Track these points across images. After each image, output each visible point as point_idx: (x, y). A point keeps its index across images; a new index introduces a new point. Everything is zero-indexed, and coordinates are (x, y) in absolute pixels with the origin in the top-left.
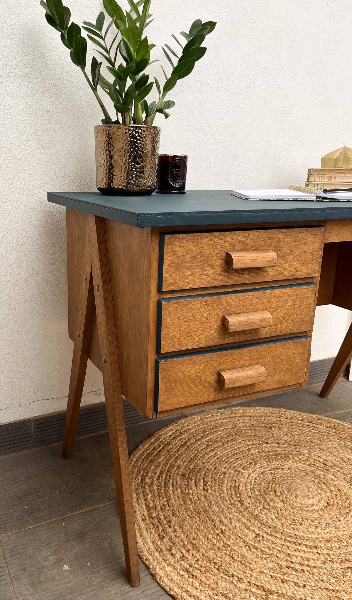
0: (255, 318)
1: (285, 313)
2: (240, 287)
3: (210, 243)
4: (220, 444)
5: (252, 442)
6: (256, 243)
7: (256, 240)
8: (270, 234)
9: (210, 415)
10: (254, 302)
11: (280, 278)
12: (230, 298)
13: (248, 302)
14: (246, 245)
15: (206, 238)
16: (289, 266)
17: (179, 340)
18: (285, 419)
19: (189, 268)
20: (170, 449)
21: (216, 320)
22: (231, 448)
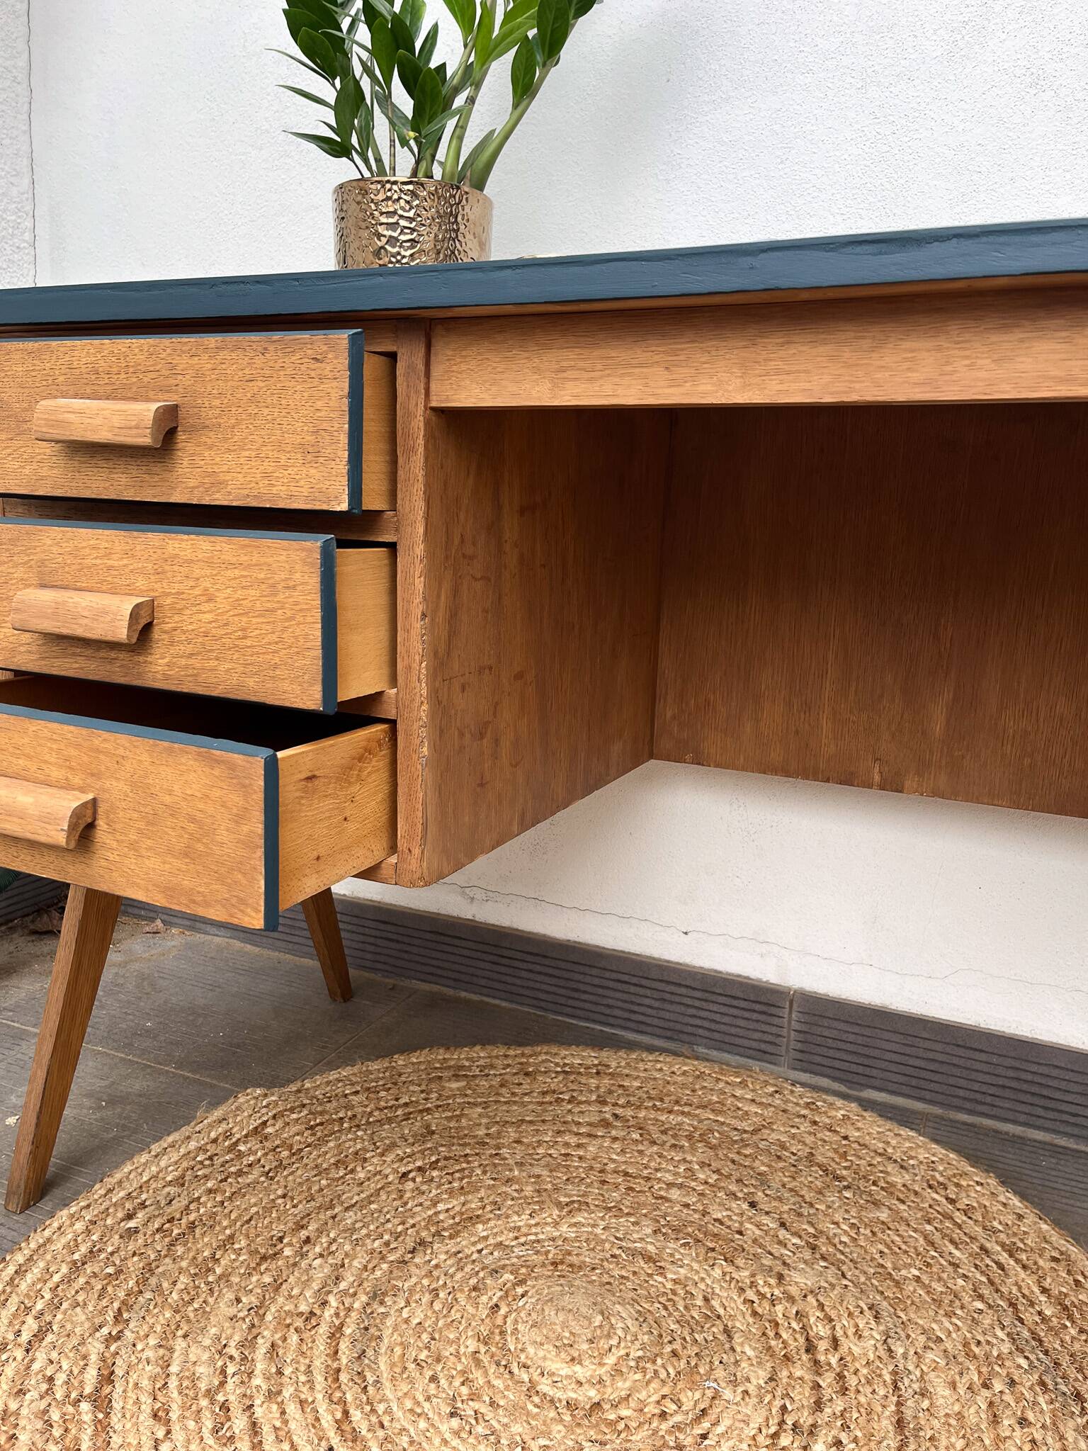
0: (84, 604)
1: (217, 621)
6: (135, 380)
7: (131, 369)
8: (168, 351)
13: (100, 562)
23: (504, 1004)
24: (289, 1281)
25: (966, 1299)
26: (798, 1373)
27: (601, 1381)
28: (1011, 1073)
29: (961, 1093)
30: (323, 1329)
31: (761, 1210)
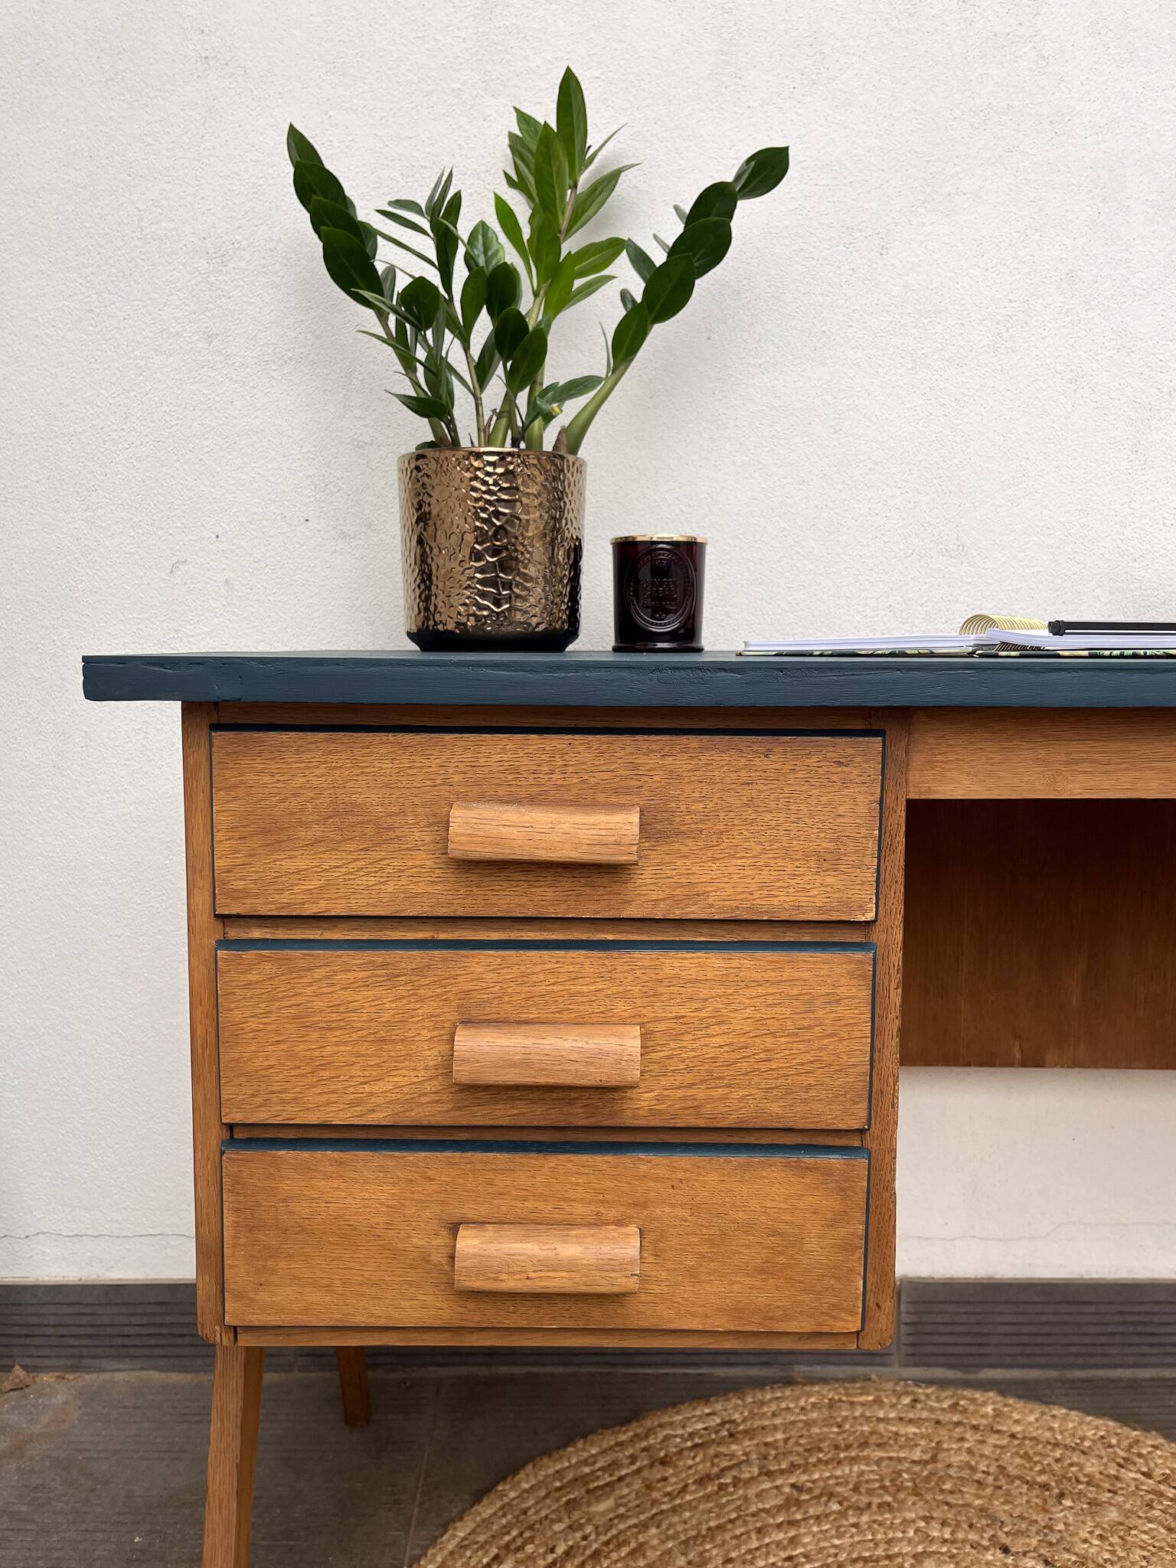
0: (568, 1045)
1: (731, 1044)
2: (538, 930)
3: (384, 766)
4: (835, 1507)
5: (952, 1533)
6: (576, 781)
7: (571, 769)
8: (629, 749)
9: (871, 1398)
10: (585, 989)
11: (695, 911)
12: (481, 963)
13: (561, 988)
14: (532, 781)
15: (368, 751)
16: (731, 870)
17: (287, 1086)
18: (1139, 1476)
19: (312, 844)
20: (659, 1481)
21: (429, 1035)
22: (860, 1532)
23: (558, 1370)
28: (1118, 1319)
29: (1074, 1350)
31: (1018, 1553)
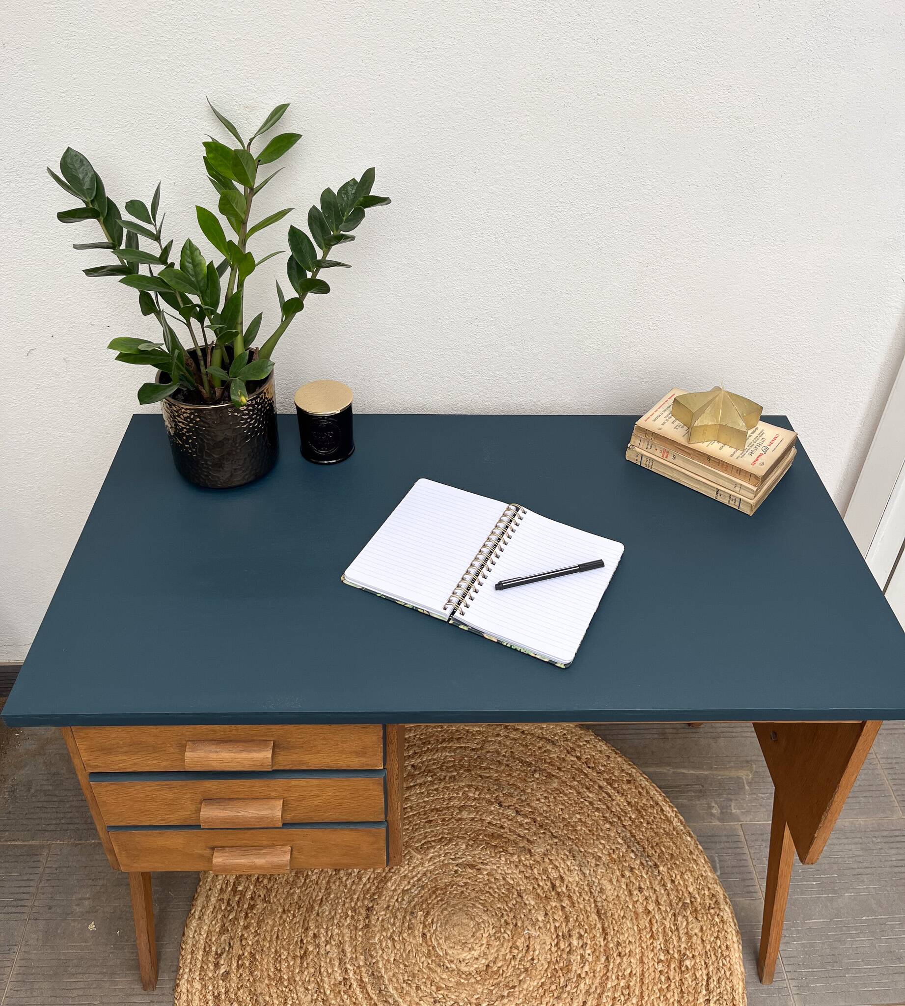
1: (324, 802)
19: (125, 753)
24: (322, 965)
25: (601, 822)
26: (554, 904)
27: (485, 954)
30: (355, 985)
31: (505, 806)
